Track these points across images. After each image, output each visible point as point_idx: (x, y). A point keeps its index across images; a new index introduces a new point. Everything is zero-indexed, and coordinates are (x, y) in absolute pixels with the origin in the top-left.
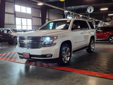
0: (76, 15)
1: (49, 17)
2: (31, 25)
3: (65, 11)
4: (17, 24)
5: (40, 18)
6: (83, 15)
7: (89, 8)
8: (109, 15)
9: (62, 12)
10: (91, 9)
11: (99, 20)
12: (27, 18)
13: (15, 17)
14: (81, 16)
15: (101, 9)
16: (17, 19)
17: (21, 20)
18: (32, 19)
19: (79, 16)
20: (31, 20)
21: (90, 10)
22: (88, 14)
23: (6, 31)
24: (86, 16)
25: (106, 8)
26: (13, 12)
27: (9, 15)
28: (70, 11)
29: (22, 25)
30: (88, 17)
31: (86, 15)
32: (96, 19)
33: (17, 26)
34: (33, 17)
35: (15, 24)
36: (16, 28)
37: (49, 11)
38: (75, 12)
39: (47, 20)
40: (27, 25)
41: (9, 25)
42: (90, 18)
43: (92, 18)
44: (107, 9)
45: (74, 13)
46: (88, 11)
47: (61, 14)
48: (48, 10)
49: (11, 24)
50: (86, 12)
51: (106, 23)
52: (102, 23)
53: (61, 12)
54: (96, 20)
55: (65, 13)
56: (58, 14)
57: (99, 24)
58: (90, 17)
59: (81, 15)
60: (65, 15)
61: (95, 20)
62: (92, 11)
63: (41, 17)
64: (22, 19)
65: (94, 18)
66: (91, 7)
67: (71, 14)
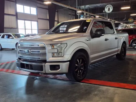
0: (92, 16)
1: (58, 19)
2: (37, 29)
3: (78, 11)
4: (19, 27)
5: (47, 20)
6: (100, 15)
7: (107, 7)
8: (131, 15)
9: (74, 12)
10: (110, 7)
11: (119, 21)
12: (31, 21)
13: (17, 19)
14: (97, 17)
15: (122, 8)
16: (19, 21)
17: (25, 23)
18: (37, 21)
19: (95, 17)
20: (36, 23)
21: (109, 10)
22: (106, 14)
23: (7, 36)
24: (104, 17)
25: (128, 6)
26: (14, 14)
27: (10, 17)
28: (84, 10)
29: (25, 29)
30: (105, 18)
31: (103, 15)
32: (116, 20)
33: (19, 29)
34: (39, 19)
35: (17, 28)
36: (18, 33)
37: (58, 12)
39: (56, 23)
40: (32, 29)
41: (9, 29)
42: (109, 20)
43: (111, 19)
44: (129, 8)
45: (89, 13)
46: (106, 10)
47: (73, 15)
48: (56, 11)
49: (12, 28)
50: (104, 11)
51: (128, 25)
52: (123, 25)
53: (72, 12)
54: (116, 22)
55: (78, 14)
56: (70, 14)
57: (119, 27)
58: (108, 18)
59: (98, 15)
60: (78, 15)
61: (114, 22)
62: (111, 10)
63: (48, 18)
64: (25, 21)
65: (113, 19)
66: (110, 5)
67: (85, 14)
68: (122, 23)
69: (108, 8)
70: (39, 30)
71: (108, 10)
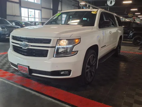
1: (61, 9)
3: (81, 2)
4: (22, 16)
5: (51, 9)
8: (132, 10)
12: (35, 9)
13: (21, 6)
15: (124, 2)
16: (22, 9)
17: (28, 12)
18: (41, 10)
26: (18, 1)
27: (13, 4)
28: (87, 2)
29: (28, 17)
34: (42, 7)
35: (21, 16)
36: (22, 20)
37: (61, 2)
38: (93, 4)
40: (35, 18)
41: (13, 17)
44: (131, 2)
45: (92, 6)
46: (109, 3)
47: (76, 6)
49: (15, 16)
50: (106, 5)
51: (126, 20)
53: (76, 3)
55: (81, 5)
56: (73, 5)
60: (81, 7)
64: (29, 9)
67: (88, 6)
68: (122, 17)
69: (110, 1)
70: (43, 19)
71: (110, 3)
